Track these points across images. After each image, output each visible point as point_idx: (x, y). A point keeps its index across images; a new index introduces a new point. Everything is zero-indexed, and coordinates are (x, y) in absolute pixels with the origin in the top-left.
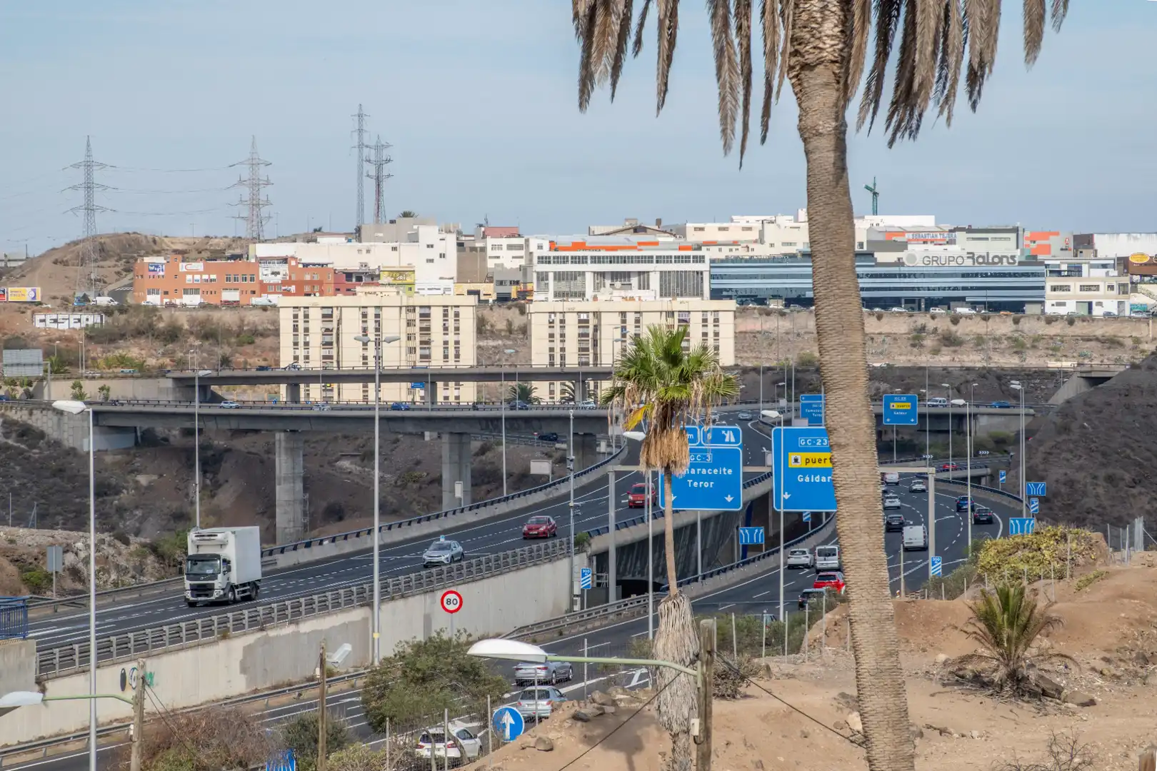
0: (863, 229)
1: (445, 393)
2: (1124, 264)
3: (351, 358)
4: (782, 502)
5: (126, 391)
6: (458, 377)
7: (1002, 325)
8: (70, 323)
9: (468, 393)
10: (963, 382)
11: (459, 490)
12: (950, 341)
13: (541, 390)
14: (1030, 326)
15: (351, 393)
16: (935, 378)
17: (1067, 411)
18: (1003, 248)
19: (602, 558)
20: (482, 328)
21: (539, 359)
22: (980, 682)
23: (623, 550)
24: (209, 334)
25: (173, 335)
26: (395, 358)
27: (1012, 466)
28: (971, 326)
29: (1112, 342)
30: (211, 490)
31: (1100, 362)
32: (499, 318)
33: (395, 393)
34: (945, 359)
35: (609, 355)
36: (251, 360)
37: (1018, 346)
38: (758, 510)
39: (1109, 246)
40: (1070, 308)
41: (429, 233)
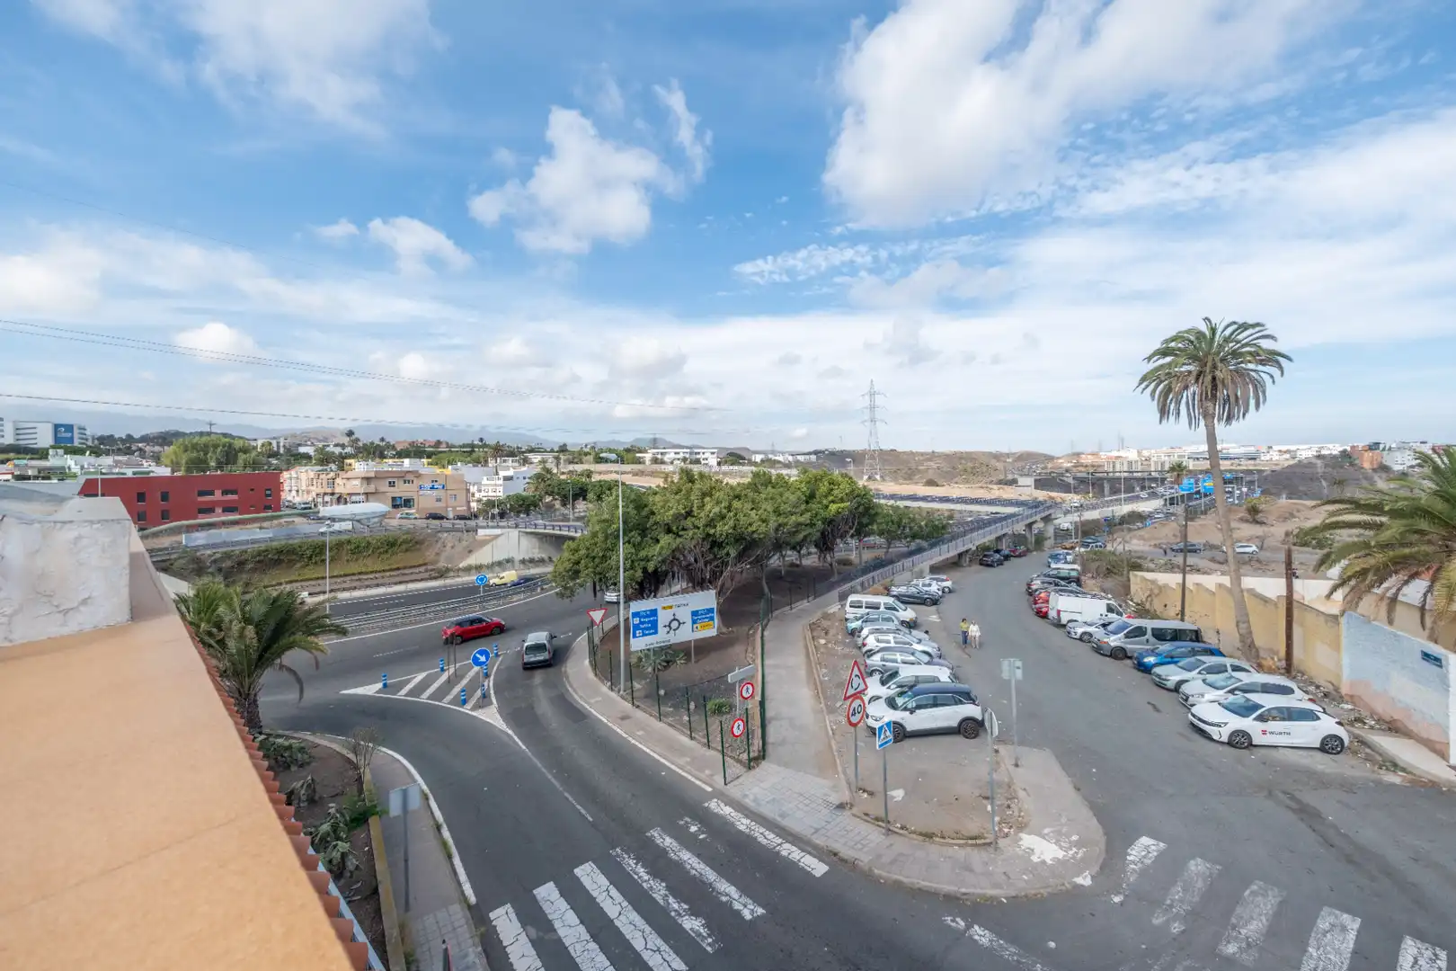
0: (1219, 447)
1: (1135, 474)
2: (1280, 451)
3: (1118, 469)
4: (1203, 491)
5: (1079, 475)
6: (1138, 472)
7: (1252, 462)
8: (1069, 465)
9: (1139, 474)
10: (1242, 471)
11: (1138, 489)
12: (1239, 465)
13: (1153, 474)
14: (1258, 462)
15: (1118, 474)
16: (1236, 471)
17: (1267, 476)
18: (1252, 449)
19: (1166, 500)
20: (1142, 464)
21: (1153, 469)
22: (1247, 521)
23: (1170, 499)
24: (1093, 466)
25: (1086, 466)
26: (1126, 469)
27: (1254, 485)
28: (1244, 462)
29: (1277, 465)
30: (1093, 489)
31: (1274, 468)
32: (1145, 463)
33: (1126, 474)
34: (1239, 468)
35: (1167, 468)
36: (1100, 470)
37: (1255, 465)
38: (1198, 492)
39: (1276, 448)
40: (1268, 459)
41: (1131, 450)
